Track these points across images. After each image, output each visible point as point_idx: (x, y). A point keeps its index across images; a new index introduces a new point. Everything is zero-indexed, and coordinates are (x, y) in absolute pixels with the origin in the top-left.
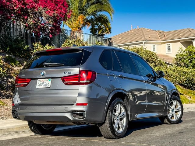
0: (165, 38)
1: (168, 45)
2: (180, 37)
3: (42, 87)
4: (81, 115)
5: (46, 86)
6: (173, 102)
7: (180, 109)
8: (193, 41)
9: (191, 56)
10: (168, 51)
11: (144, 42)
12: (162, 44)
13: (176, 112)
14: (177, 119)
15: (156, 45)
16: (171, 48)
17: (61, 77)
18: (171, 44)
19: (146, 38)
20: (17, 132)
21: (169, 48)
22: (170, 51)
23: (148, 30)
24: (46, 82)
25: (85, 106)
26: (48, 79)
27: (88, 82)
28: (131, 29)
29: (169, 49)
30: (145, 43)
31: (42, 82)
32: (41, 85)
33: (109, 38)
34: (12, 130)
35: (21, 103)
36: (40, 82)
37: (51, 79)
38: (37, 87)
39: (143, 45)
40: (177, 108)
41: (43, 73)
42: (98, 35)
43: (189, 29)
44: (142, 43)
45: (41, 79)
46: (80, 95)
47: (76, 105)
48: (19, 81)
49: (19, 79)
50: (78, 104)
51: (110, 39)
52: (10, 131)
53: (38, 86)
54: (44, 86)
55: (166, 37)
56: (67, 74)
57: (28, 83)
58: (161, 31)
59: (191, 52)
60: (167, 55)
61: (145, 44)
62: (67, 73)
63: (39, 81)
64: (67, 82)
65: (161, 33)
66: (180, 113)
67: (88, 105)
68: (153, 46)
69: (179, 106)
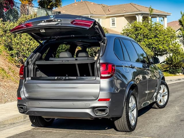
0: (110, 12)
1: (112, 19)
2: (125, 11)
4: (103, 111)
6: (161, 87)
8: (137, 16)
9: (138, 31)
10: (113, 25)
11: (89, 16)
12: (106, 18)
13: (163, 96)
14: (164, 103)
15: (101, 19)
16: (115, 22)
18: (115, 18)
19: (91, 11)
20: (11, 124)
21: (113, 22)
22: (114, 26)
25: (108, 102)
27: (109, 75)
28: (75, 2)
29: (113, 24)
34: (6, 123)
35: (28, 97)
40: (164, 93)
43: (132, 4)
46: (101, 89)
47: (98, 101)
50: (100, 100)
52: (5, 123)
58: (104, 4)
59: (137, 27)
60: (112, 29)
65: (104, 6)
66: (166, 97)
67: (110, 100)
68: (98, 20)
69: (166, 91)
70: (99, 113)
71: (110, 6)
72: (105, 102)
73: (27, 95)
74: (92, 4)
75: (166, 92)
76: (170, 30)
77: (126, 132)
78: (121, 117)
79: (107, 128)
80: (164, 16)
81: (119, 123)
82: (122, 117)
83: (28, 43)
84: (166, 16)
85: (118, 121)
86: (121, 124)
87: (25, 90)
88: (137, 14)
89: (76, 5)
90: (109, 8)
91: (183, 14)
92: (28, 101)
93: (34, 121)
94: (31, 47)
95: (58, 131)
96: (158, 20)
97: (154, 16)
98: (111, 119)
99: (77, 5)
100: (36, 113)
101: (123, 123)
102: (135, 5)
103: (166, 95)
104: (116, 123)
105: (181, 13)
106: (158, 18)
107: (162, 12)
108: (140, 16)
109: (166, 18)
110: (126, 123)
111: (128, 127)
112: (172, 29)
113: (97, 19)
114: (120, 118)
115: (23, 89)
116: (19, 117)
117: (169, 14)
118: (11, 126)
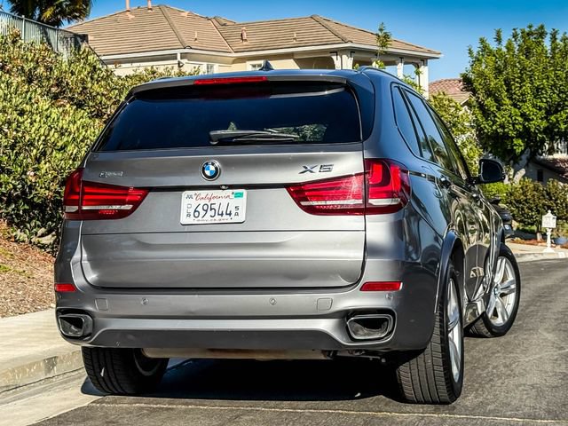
0: (245, 43)
1: (254, 66)
2: (295, 42)
3: (208, 219)
5: (225, 216)
6: (499, 264)
7: (513, 286)
8: (334, 58)
11: (179, 52)
12: (234, 62)
13: (502, 295)
14: (506, 318)
15: (216, 66)
17: (287, 186)
19: (185, 39)
23: (183, 14)
24: (224, 202)
25: (393, 292)
26: (231, 191)
27: (396, 202)
28: (125, 7)
30: (184, 56)
31: (207, 202)
32: (202, 213)
33: (79, 36)
35: (99, 281)
36: (194, 203)
37: (244, 191)
38: (184, 220)
39: (176, 62)
40: (506, 283)
41: (212, 168)
42: (48, 23)
43: (316, 18)
44: (174, 57)
45: (198, 192)
47: (361, 290)
48: (86, 197)
49: (87, 190)
50: (369, 287)
51: (84, 38)
53: (189, 215)
54: (217, 217)
55: (246, 40)
56: (317, 175)
57: (136, 204)
58: (224, 18)
61: (184, 61)
62: (316, 170)
63: (191, 197)
64: (315, 203)
65: (225, 25)
66: (511, 298)
67: (401, 287)
68: (208, 68)
69: (511, 277)
70: (361, 332)
71: (247, 25)
72: (385, 293)
73: (92, 277)
74: (185, 14)
75: (512, 282)
76: (447, 103)
77: (433, 403)
78: (422, 351)
79: (359, 394)
80: (418, 61)
81: (415, 372)
82: (428, 350)
83: (14, 125)
84: (424, 60)
85: (414, 367)
86: (423, 374)
87: (85, 255)
88: (336, 52)
89: (131, 17)
90: (244, 28)
91: (475, 54)
92: (99, 296)
93: (102, 374)
94: (28, 138)
95: (193, 406)
96: (400, 71)
97: (391, 59)
98: (383, 361)
99: (133, 17)
100: (131, 337)
101: (430, 371)
102: (326, 22)
103: (511, 291)
104: (405, 372)
105: (470, 52)
106: (400, 66)
107: (414, 48)
108: (344, 57)
109: (426, 67)
110: (440, 370)
111: (445, 388)
112: (450, 101)
113: (205, 64)
114: (422, 355)
115: (80, 255)
116: (30, 366)
117: (435, 53)
118: (7, 396)
